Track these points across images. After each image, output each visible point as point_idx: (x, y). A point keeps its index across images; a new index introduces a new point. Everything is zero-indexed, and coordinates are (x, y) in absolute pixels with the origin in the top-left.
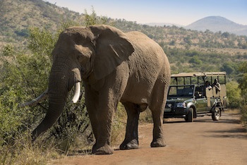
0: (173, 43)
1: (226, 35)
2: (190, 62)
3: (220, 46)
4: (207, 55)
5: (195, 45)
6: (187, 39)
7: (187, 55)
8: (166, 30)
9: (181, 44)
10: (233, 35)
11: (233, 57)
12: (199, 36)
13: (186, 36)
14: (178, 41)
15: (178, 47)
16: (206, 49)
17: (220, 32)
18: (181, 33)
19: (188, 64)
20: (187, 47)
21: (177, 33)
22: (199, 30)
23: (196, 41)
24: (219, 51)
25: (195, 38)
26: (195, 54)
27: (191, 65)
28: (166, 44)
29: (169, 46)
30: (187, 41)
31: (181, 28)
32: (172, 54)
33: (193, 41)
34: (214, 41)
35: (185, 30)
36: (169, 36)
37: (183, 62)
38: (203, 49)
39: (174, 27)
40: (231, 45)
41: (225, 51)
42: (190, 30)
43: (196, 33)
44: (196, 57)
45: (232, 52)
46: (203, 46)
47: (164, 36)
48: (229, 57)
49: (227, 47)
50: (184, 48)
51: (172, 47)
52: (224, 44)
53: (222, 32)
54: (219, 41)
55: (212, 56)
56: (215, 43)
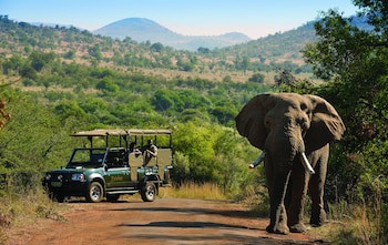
0: (69, 55)
1: (157, 47)
2: (98, 87)
3: (148, 64)
4: (127, 78)
5: (107, 60)
6: (94, 49)
7: (93, 75)
8: (59, 33)
9: (84, 57)
10: (168, 49)
11: (170, 83)
12: (114, 46)
13: (91, 45)
14: (78, 53)
15: (79, 61)
16: (125, 69)
17: (148, 43)
18: (85, 40)
19: (95, 91)
20: (93, 63)
21: (77, 39)
22: (114, 38)
23: (109, 55)
24: (147, 72)
25: (107, 49)
26: (106, 73)
27: (101, 92)
28: (58, 56)
29: (62, 60)
30: (94, 52)
31: (85, 32)
32: (68, 72)
33: (104, 54)
34: (138, 56)
35: (90, 35)
36: (64, 44)
37: (86, 87)
38: (121, 67)
39: (73, 29)
40: (166, 64)
41: (157, 72)
42: (99, 36)
43: (109, 41)
44: (109, 80)
45: (169, 75)
46: (120, 63)
47: (56, 43)
48: (164, 82)
49: (160, 66)
50: (88, 64)
51: (68, 62)
52: (154, 60)
53: (152, 43)
54: (147, 55)
55: (135, 79)
56: (140, 59)
